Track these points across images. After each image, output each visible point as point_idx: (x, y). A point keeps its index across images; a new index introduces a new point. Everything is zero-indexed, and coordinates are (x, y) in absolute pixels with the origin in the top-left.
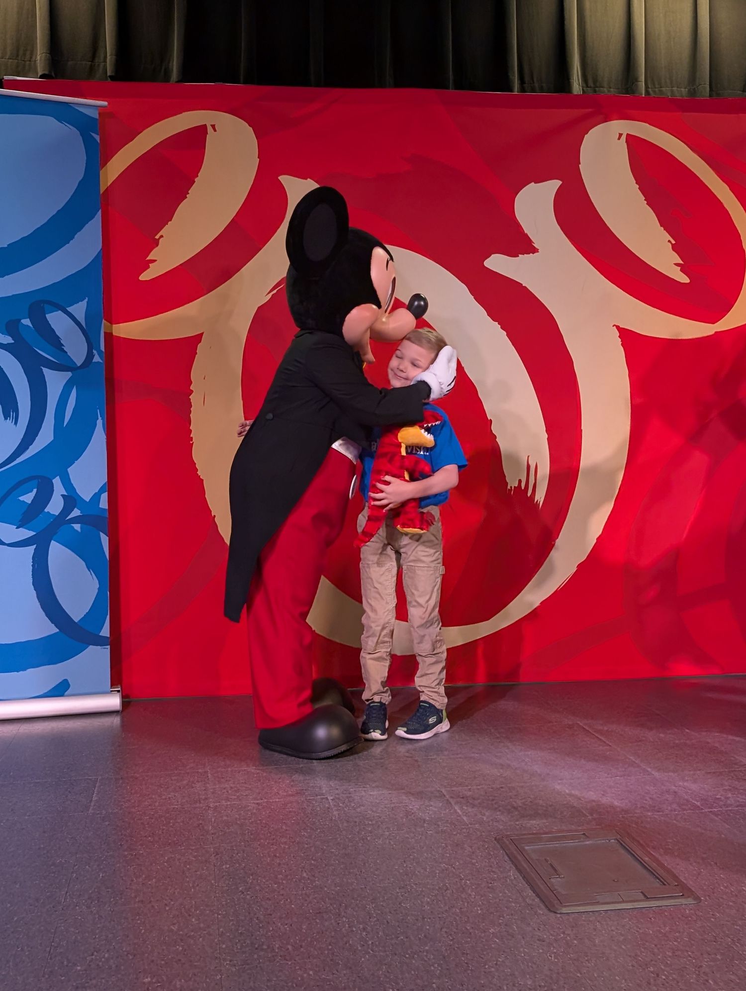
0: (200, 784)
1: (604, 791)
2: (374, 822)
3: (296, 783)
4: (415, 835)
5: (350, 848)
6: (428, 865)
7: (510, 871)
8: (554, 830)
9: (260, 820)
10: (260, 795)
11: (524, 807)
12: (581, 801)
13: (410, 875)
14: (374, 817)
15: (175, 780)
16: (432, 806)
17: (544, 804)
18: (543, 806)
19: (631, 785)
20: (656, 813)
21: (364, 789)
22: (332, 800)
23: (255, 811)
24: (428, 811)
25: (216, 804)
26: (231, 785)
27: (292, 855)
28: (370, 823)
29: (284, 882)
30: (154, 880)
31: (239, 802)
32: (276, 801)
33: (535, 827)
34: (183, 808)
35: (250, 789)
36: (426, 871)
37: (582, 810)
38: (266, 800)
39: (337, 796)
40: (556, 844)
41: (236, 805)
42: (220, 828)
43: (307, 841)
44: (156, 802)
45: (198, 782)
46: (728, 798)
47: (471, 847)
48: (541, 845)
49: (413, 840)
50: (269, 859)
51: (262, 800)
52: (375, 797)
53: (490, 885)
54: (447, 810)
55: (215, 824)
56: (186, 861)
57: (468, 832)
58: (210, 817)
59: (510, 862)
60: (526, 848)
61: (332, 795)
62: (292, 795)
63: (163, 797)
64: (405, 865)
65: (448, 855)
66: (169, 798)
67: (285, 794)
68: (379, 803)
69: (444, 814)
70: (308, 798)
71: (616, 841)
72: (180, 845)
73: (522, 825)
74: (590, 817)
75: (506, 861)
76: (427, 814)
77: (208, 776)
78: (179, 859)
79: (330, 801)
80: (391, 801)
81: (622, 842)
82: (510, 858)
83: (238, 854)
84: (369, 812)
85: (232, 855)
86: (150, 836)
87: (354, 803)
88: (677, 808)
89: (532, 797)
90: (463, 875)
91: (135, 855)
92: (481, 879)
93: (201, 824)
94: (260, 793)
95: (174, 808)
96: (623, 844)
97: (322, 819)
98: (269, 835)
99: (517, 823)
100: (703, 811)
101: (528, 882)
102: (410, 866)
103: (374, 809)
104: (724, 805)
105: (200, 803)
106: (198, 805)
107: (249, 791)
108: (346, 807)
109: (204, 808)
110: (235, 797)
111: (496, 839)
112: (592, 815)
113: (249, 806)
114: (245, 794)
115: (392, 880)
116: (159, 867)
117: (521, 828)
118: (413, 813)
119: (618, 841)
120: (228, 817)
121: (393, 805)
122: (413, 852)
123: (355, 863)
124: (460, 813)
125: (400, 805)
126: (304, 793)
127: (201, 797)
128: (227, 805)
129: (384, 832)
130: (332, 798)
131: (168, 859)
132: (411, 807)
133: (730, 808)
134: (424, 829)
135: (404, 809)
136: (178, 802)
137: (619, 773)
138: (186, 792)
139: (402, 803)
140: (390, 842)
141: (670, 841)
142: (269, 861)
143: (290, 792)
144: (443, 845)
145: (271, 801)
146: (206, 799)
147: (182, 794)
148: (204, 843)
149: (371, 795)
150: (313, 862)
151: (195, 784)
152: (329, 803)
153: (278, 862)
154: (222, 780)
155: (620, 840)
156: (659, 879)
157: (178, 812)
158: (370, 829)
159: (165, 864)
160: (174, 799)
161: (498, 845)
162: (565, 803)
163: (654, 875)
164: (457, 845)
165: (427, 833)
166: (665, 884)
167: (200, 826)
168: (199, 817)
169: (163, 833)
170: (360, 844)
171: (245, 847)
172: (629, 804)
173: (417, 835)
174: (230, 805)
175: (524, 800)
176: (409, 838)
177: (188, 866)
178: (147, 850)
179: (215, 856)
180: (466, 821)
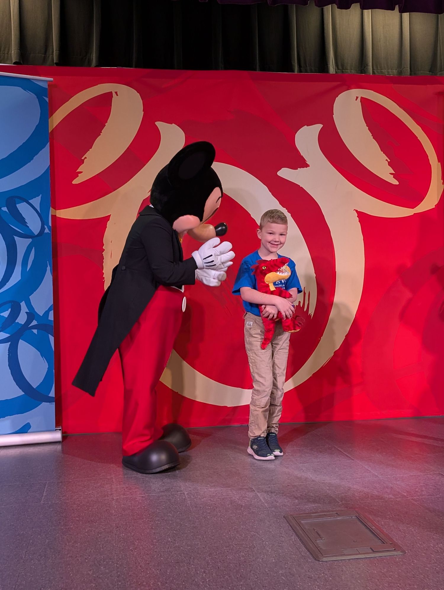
0: (108, 485)
1: (349, 487)
2: (212, 507)
3: (166, 484)
4: (236, 515)
5: (197, 523)
6: (244, 533)
7: (292, 536)
8: (319, 511)
9: (144, 506)
10: (144, 491)
11: (302, 497)
12: (335, 493)
13: (232, 539)
14: (212, 504)
15: (93, 483)
16: (246, 497)
17: (313, 496)
18: (312, 497)
19: (365, 483)
20: (379, 500)
21: (206, 487)
23: (140, 501)
24: (244, 500)
25: (117, 497)
26: (127, 486)
27: (162, 528)
28: (209, 508)
29: (157, 544)
30: (79, 544)
31: (131, 496)
32: (153, 495)
33: (308, 510)
34: (98, 500)
36: (242, 537)
37: (336, 499)
38: (147, 495)
39: (190, 492)
40: (320, 520)
41: (129, 498)
42: (119, 512)
43: (171, 519)
44: (81, 496)
46: (422, 491)
47: (269, 522)
49: (234, 518)
50: (148, 530)
51: (145, 494)
52: (213, 492)
53: (280, 545)
54: (256, 500)
55: (117, 509)
56: (98, 532)
57: (268, 513)
58: (113, 505)
59: (293, 531)
60: (302, 522)
61: (187, 491)
62: (163, 492)
63: (86, 493)
64: (229, 533)
65: (255, 527)
66: (90, 494)
67: (159, 491)
68: (215, 496)
69: (253, 502)
70: (173, 493)
71: (356, 517)
72: (95, 522)
73: (300, 509)
74: (340, 503)
75: (290, 530)
76: (243, 502)
77: (113, 481)
78: (94, 531)
79: (186, 495)
80: (222, 494)
82: (292, 528)
83: (129, 527)
84: (209, 501)
85: (126, 528)
86: (77, 517)
87: (200, 496)
88: (392, 497)
89: (306, 491)
90: (264, 539)
91: (68, 529)
92: (275, 541)
93: (108, 509)
94: (144, 490)
95: (92, 500)
96: (360, 519)
97: (180, 506)
98: (148, 515)
99: (297, 507)
100: (408, 499)
101: (302, 542)
102: (233, 533)
103: (212, 500)
104: (421, 495)
105: (108, 496)
106: (106, 498)
107: (138, 489)
108: (195, 498)
109: (110, 500)
110: (129, 493)
111: (284, 517)
112: (342, 501)
113: (137, 498)
114: (135, 491)
115: (222, 542)
116: (82, 536)
117: (299, 510)
118: (235, 502)
119: (357, 517)
120: (124, 505)
121: (223, 497)
122: (235, 525)
123: (200, 532)
124: (263, 501)
125: (227, 497)
126: (171, 490)
127: (108, 493)
128: (124, 498)
129: (218, 513)
130: (187, 493)
131: (88, 531)
132: (234, 498)
133: (424, 497)
134: (242, 511)
135: (230, 499)
136: (94, 496)
138: (100, 490)
139: (229, 495)
140: (221, 519)
141: (388, 517)
142: (148, 531)
143: (162, 490)
144: (253, 520)
145: (150, 495)
146: (112, 494)
147: (97, 491)
148: (109, 521)
149: (210, 491)
150: (175, 532)
151: (105, 485)
153: (154, 532)
154: (121, 483)
156: (381, 540)
157: (94, 502)
158: (209, 512)
159: (86, 534)
160: (92, 495)
161: (285, 520)
162: (326, 494)
163: (378, 537)
164: (261, 521)
165: (243, 513)
166: (384, 543)
167: (108, 510)
168: (107, 505)
169: (85, 515)
170: (203, 521)
171: (134, 523)
172: (364, 495)
173: (237, 515)
174: (126, 497)
175: (302, 493)
176: (232, 517)
177: (100, 535)
178: (75, 526)
179: (116, 529)
180: (267, 506)
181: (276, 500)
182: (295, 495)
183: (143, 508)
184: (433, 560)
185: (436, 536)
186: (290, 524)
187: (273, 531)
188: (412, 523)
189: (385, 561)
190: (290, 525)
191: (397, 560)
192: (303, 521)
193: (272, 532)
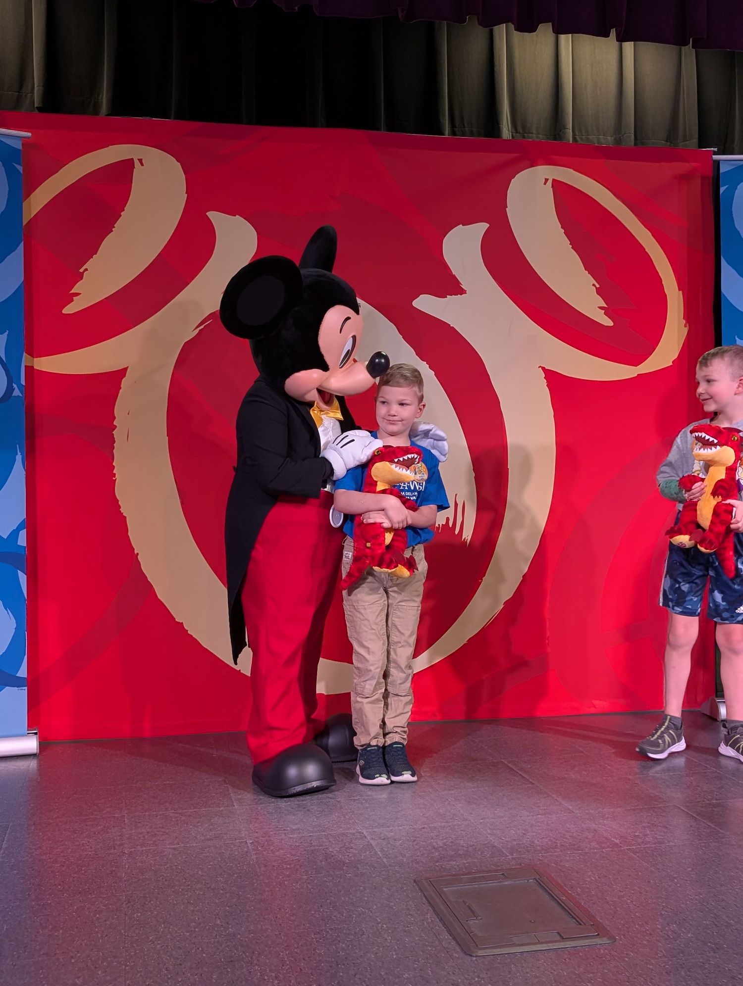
0: (116, 829)
1: (524, 830)
2: (292, 866)
3: (215, 827)
4: (333, 879)
5: (267, 893)
6: (346, 909)
7: (427, 913)
8: (474, 871)
9: (176, 866)
11: (445, 847)
12: (502, 841)
13: (326, 920)
14: (293, 860)
15: (90, 825)
16: (352, 848)
17: (465, 845)
18: (464, 847)
19: (552, 823)
20: (575, 852)
21: (284, 832)
22: (250, 843)
23: (171, 856)
24: (347, 854)
25: (131, 850)
26: (148, 830)
27: (207, 901)
28: (288, 866)
29: (197, 930)
30: (61, 931)
31: (156, 847)
32: (193, 846)
33: (455, 868)
34: (97, 855)
35: (167, 834)
36: (343, 916)
37: (503, 850)
38: (183, 845)
39: (256, 840)
40: (476, 886)
41: (152, 851)
42: (133, 874)
43: (223, 886)
44: (68, 849)
45: (114, 827)
46: (646, 835)
47: (390, 890)
48: (461, 886)
49: (331, 883)
50: (183, 906)
51: (179, 845)
52: (295, 840)
53: (407, 929)
54: (368, 853)
55: (129, 871)
56: (96, 910)
57: (388, 875)
58: (124, 864)
59: (428, 905)
60: (445, 889)
61: (251, 839)
62: (210, 840)
63: (77, 843)
64: (321, 910)
65: (366, 899)
66: (83, 844)
67: (203, 838)
68: (299, 846)
69: (364, 856)
70: (226, 842)
71: (535, 881)
72: (90, 893)
73: (441, 867)
74: (510, 857)
75: (424, 904)
76: (347, 856)
77: (125, 821)
78: (88, 909)
79: (249, 845)
80: (311, 843)
81: (540, 882)
82: (428, 901)
83: (150, 901)
84: (288, 856)
85: (145, 903)
86: (60, 885)
87: (274, 847)
88: (596, 846)
89: (453, 837)
90: (380, 919)
91: (43, 905)
92: (398, 923)
93: (114, 871)
94: (176, 838)
95: (87, 855)
96: (541, 883)
97: (239, 864)
98: (184, 881)
99: (437, 864)
100: (622, 848)
101: (444, 924)
102: (326, 910)
103: (294, 853)
104: (643, 842)
105: (114, 849)
106: (112, 851)
107: (167, 836)
108: (264, 851)
109: (118, 854)
110: (152, 842)
111: (415, 881)
112: (512, 854)
113: (165, 851)
114: (161, 839)
115: (308, 925)
116: (67, 917)
117: (440, 870)
118: (333, 856)
119: (537, 880)
120: (142, 863)
121: (312, 848)
122: (331, 896)
123: (271, 908)
124: (381, 855)
125: (320, 848)
126: (223, 837)
127: (116, 843)
128: (142, 851)
129: (302, 876)
130: (251, 842)
131: (78, 908)
132: (331, 850)
133: (648, 846)
134: (343, 872)
135: (324, 852)
136: (91, 848)
137: (540, 811)
138: (101, 838)
140: (307, 887)
141: (587, 879)
142: (182, 908)
143: (209, 837)
144: (361, 888)
145: (188, 845)
146: (121, 845)
147: (96, 840)
148: (116, 890)
149: (291, 838)
150: (228, 908)
151: (110, 829)
152: (248, 847)
153: (192, 909)
154: (139, 825)
155: (539, 881)
156: (575, 919)
157: (91, 859)
158: (288, 873)
159: (74, 914)
160: (88, 845)
161: (416, 887)
162: (486, 842)
163: (571, 915)
164: (375, 888)
165: (346, 876)
166: (580, 924)
167: (114, 873)
168: (113, 863)
169: (74, 881)
170: (277, 889)
171: (159, 894)
172: (549, 843)
173: (335, 879)
174: (145, 850)
175: (445, 841)
176: (327, 882)
177: (98, 916)
178: (56, 900)
179: (127, 904)
180: (386, 863)
181: (402, 854)
182: (435, 844)
183: (174, 867)
184: (661, 951)
185: (666, 911)
186: (424, 893)
187: (395, 906)
188: (627, 890)
189: (581, 954)
190: (424, 895)
191: (602, 952)
192: (447, 888)
193: (394, 908)
